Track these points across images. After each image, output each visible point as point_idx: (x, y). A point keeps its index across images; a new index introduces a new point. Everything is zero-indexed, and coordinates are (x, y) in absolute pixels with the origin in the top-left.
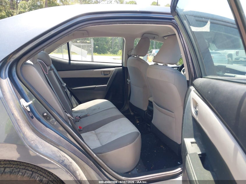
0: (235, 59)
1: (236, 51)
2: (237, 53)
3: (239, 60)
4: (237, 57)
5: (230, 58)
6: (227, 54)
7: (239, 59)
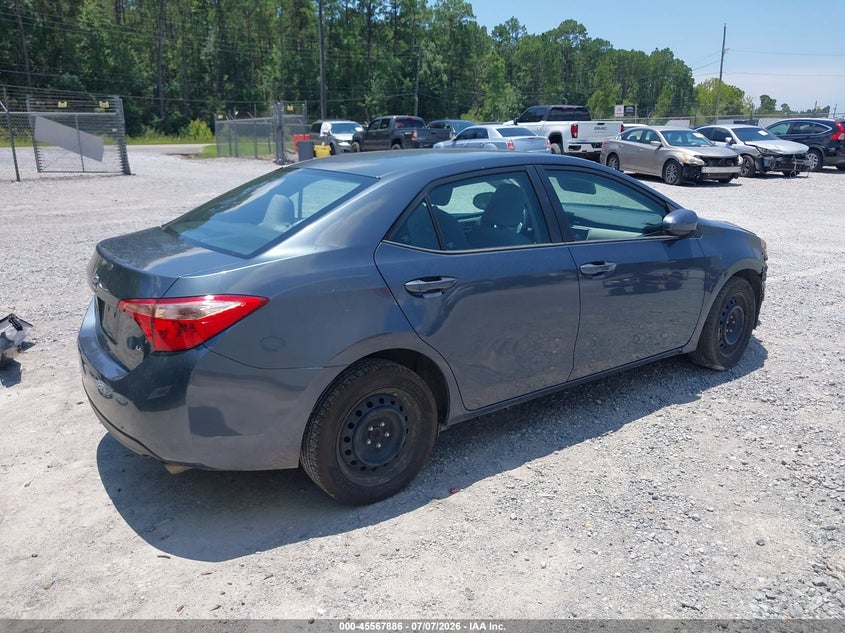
0: (570, 147)
1: (572, 123)
2: (574, 129)
3: (580, 151)
4: (574, 140)
5: (556, 146)
6: (548, 134)
7: (580, 147)
